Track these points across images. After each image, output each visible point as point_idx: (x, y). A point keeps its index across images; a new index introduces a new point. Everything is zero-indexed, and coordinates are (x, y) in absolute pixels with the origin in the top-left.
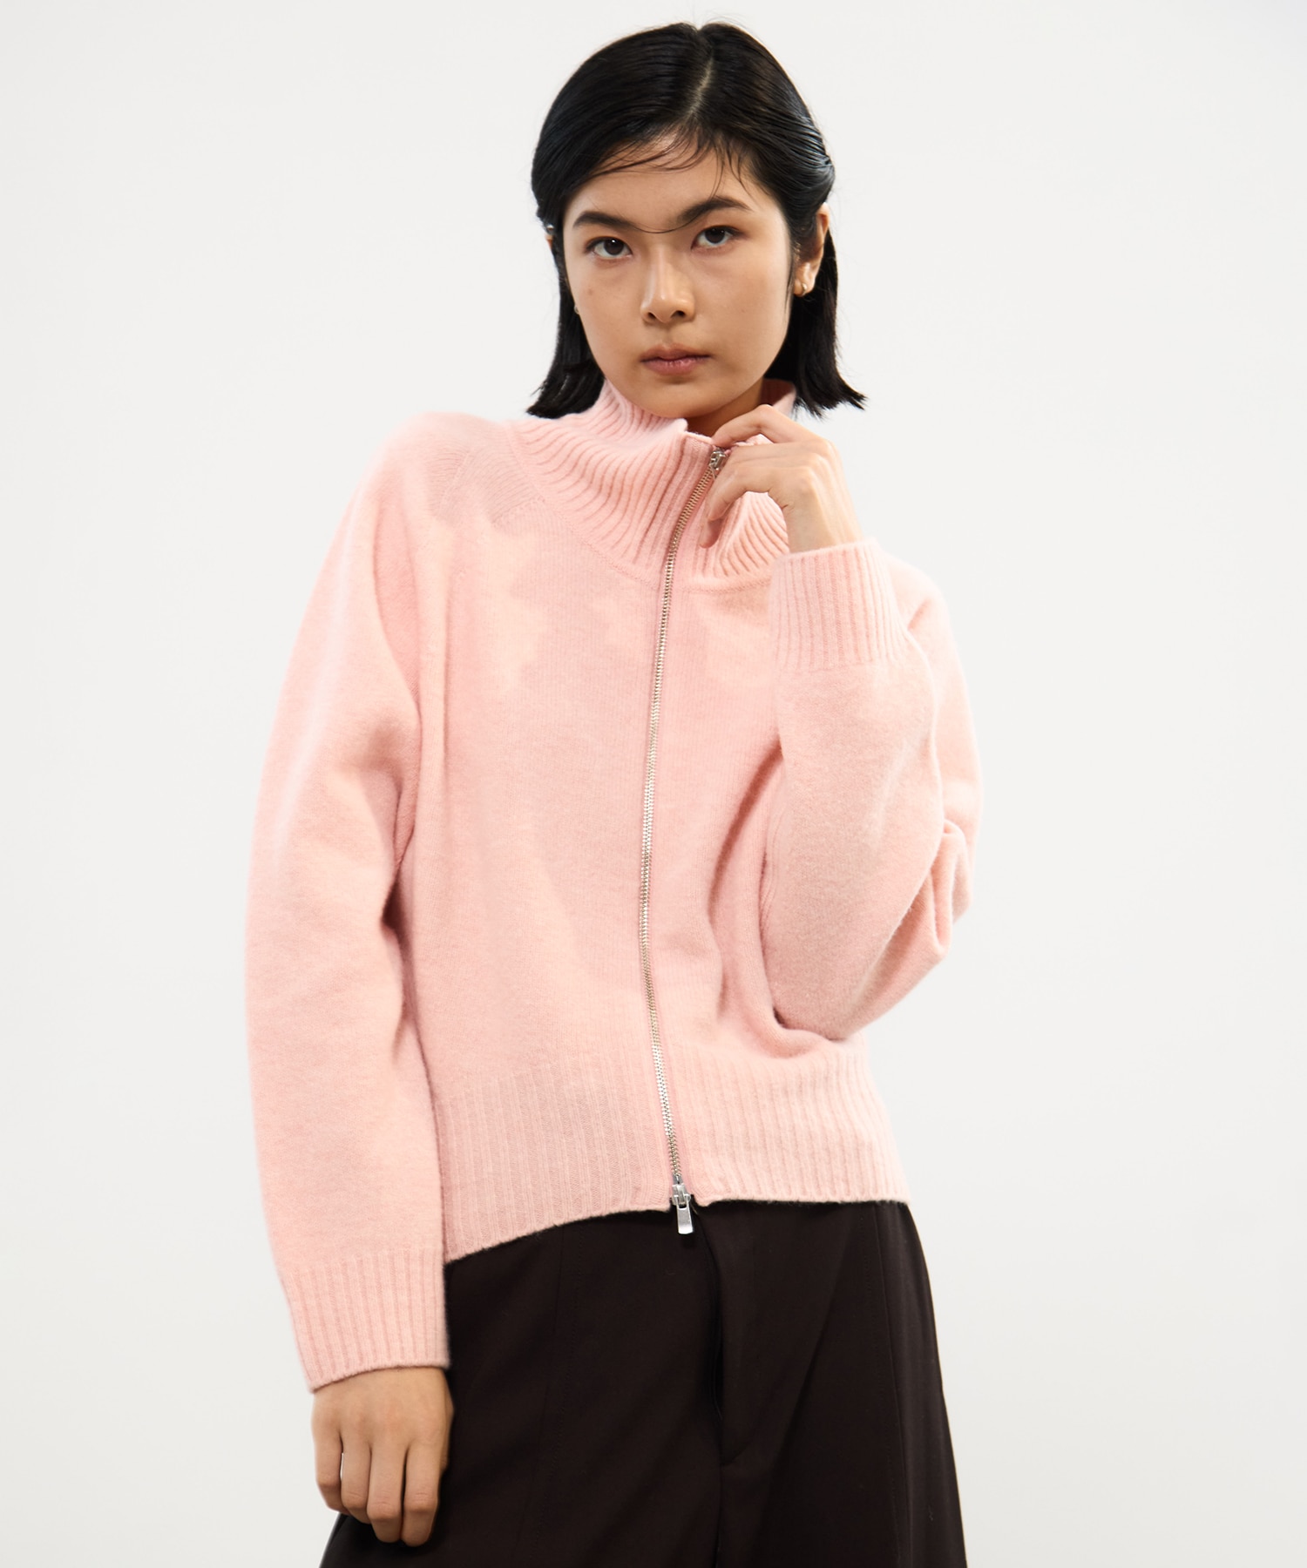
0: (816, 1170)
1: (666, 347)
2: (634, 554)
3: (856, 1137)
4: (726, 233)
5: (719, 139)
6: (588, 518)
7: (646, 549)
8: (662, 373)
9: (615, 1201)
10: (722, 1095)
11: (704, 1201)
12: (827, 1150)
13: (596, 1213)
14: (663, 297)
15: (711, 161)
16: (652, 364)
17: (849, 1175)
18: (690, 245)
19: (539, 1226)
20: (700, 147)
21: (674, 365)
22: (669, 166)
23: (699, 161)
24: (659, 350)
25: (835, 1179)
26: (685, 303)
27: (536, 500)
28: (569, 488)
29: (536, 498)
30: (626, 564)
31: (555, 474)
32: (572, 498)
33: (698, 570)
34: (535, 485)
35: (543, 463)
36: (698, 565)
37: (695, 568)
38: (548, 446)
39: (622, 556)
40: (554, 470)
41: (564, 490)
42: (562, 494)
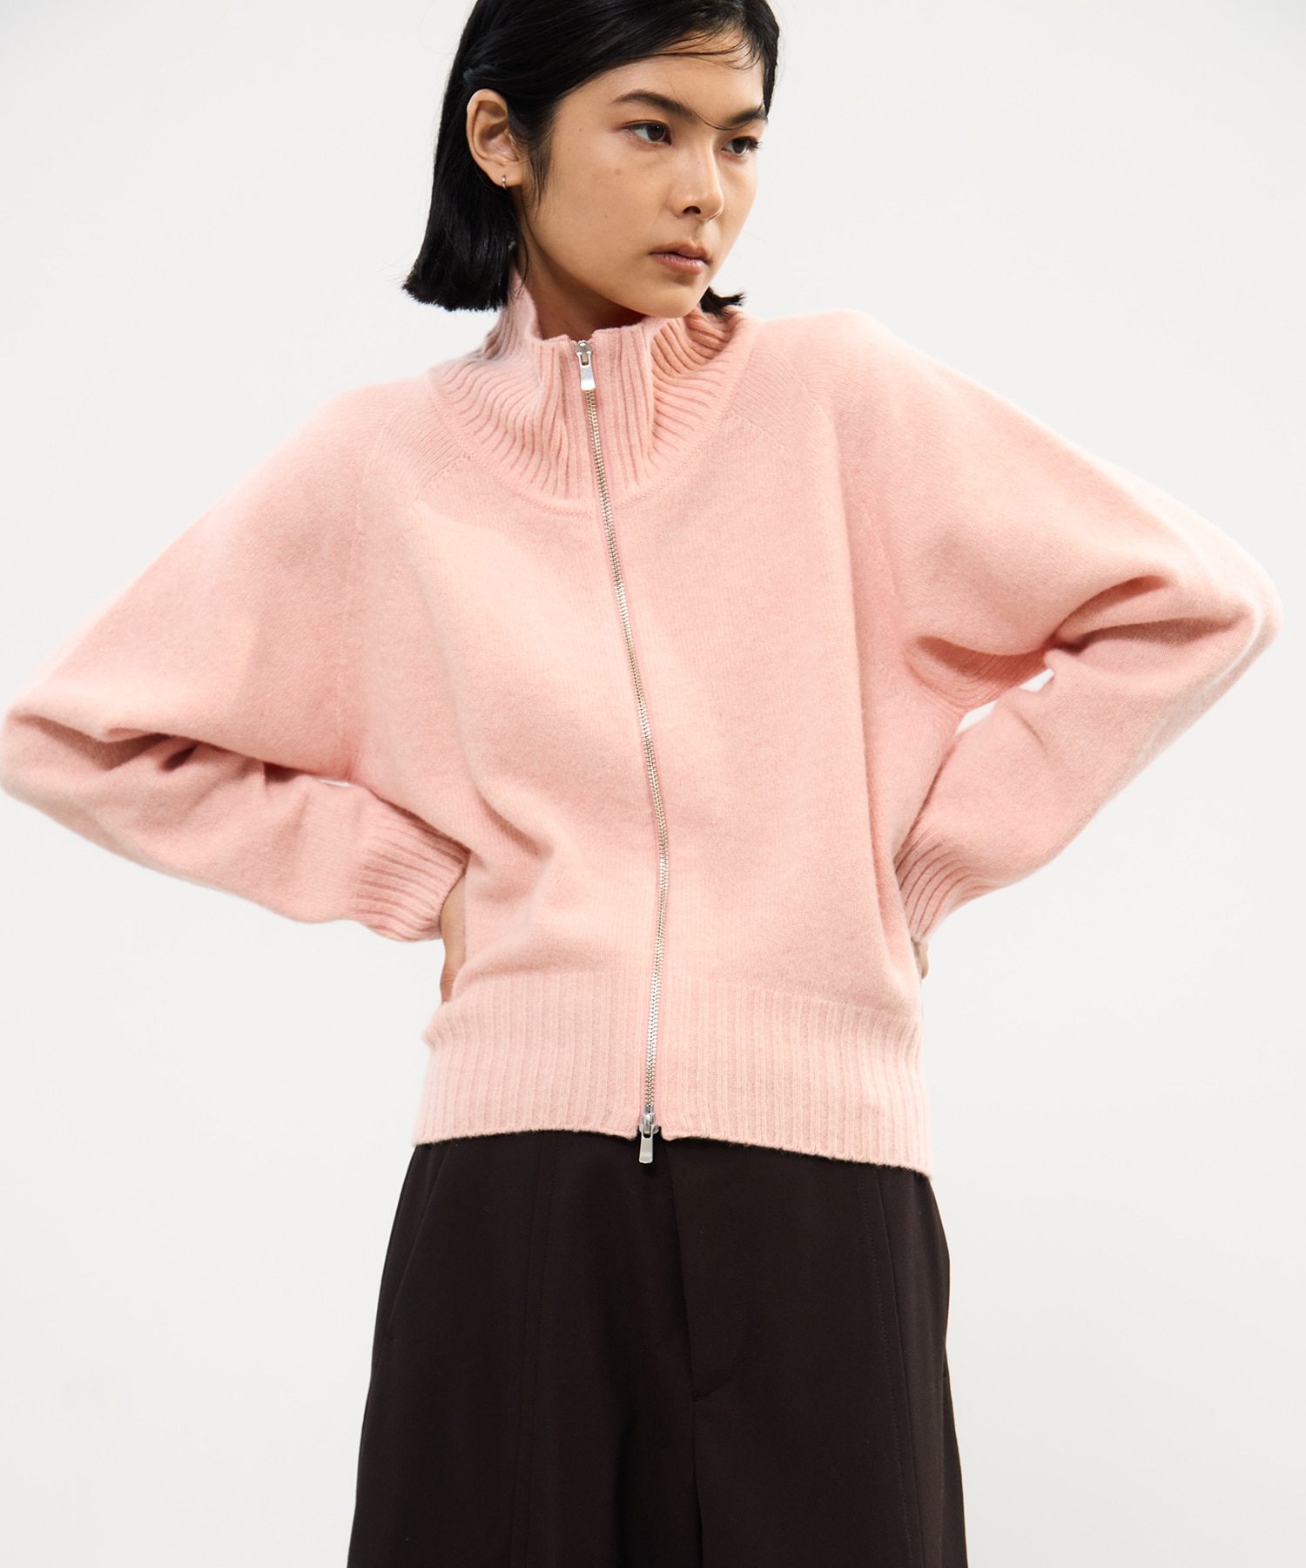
0: (809, 1122)
2: (564, 489)
3: (861, 1097)
7: (573, 479)
9: (587, 1119)
10: (715, 1033)
11: (668, 1135)
12: (826, 1104)
13: (568, 1127)
17: (846, 1133)
18: (720, 148)
19: (518, 1128)
25: (829, 1136)
27: (462, 458)
28: (491, 435)
29: (462, 456)
30: (560, 502)
31: (478, 421)
32: (496, 445)
33: (629, 479)
34: (459, 442)
35: (465, 411)
36: (628, 475)
37: (626, 480)
38: (469, 393)
39: (553, 494)
40: (477, 417)
41: (488, 438)
42: (486, 444)
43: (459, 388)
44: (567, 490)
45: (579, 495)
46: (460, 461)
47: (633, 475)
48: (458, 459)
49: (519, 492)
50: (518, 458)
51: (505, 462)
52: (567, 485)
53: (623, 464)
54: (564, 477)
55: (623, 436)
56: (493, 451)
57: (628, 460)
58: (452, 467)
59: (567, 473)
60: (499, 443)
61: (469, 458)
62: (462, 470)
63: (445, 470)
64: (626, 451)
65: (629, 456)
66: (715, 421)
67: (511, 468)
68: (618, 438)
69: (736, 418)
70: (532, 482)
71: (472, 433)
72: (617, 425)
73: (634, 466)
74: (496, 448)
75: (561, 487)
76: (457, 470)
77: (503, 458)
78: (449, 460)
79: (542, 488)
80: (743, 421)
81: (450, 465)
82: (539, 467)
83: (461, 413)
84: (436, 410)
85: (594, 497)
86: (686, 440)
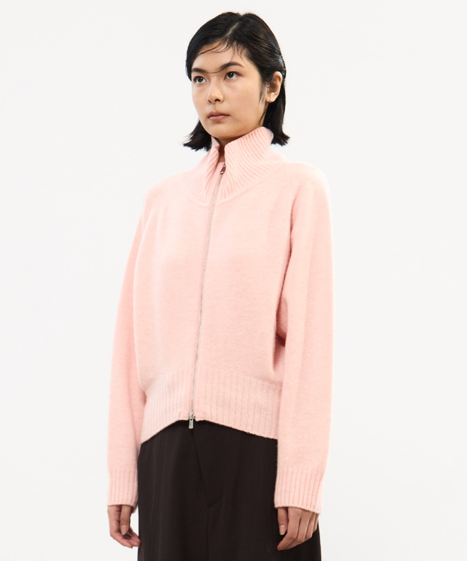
1: (214, 111)
4: (234, 74)
5: (235, 43)
8: (213, 120)
14: (213, 95)
15: (231, 50)
16: (211, 118)
18: (224, 78)
20: (227, 46)
21: (217, 117)
22: (217, 51)
23: (227, 50)
24: (211, 113)
26: (221, 97)
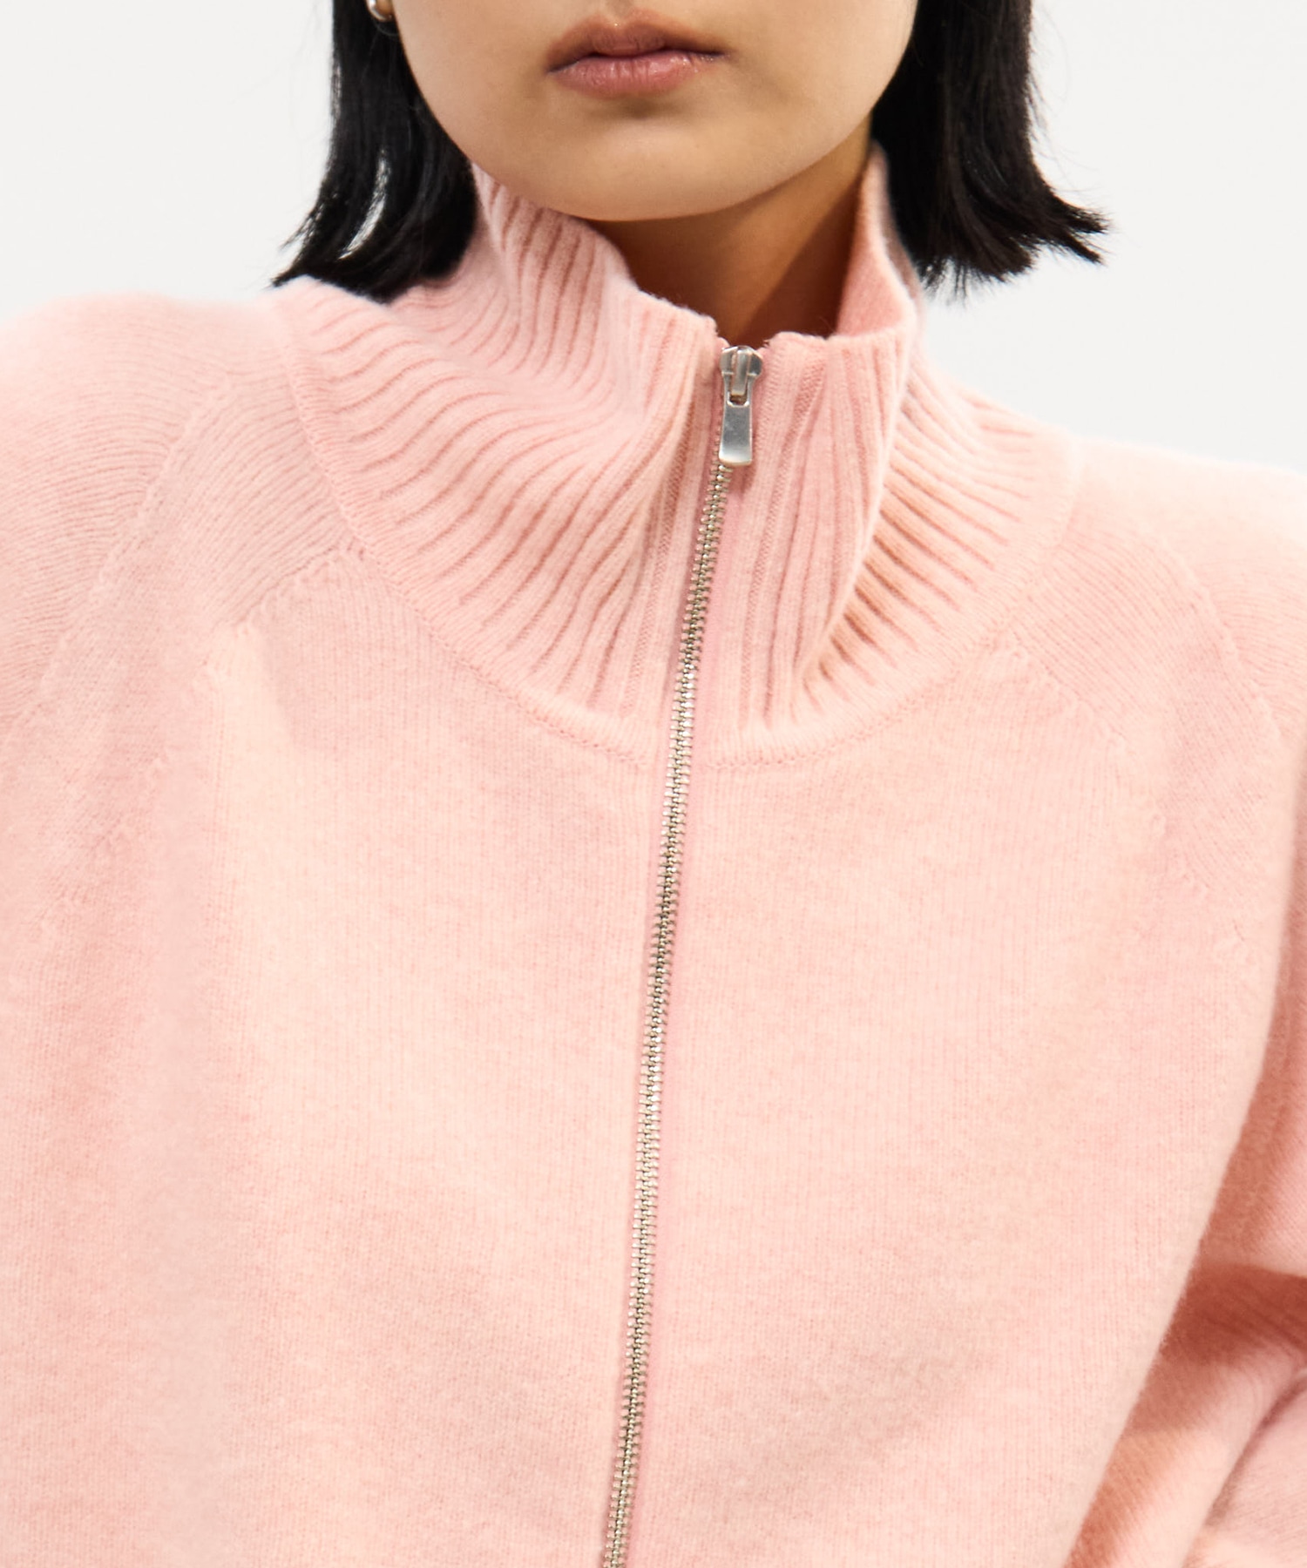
1: (615, 21)
2: (590, 683)
6: (470, 595)
7: (620, 667)
8: (602, 92)
16: (576, 71)
21: (632, 69)
24: (594, 28)
27: (342, 552)
28: (424, 509)
29: (343, 545)
30: (571, 710)
31: (394, 466)
32: (431, 537)
33: (752, 710)
34: (343, 508)
35: (365, 436)
36: (752, 697)
37: (744, 708)
38: (382, 390)
39: (560, 689)
40: (392, 457)
41: (413, 515)
42: (406, 529)
43: (357, 373)
44: (597, 690)
45: (625, 709)
46: (337, 560)
47: (762, 704)
48: (332, 555)
49: (475, 662)
50: (483, 583)
51: (448, 582)
52: (601, 677)
53: (745, 669)
54: (601, 656)
55: (764, 599)
56: (422, 549)
57: (758, 664)
58: (317, 572)
59: (610, 648)
60: (441, 535)
61: (361, 552)
62: (338, 582)
63: (297, 578)
64: (759, 640)
65: (764, 655)
66: (970, 647)
67: (462, 602)
68: (751, 604)
69: (1017, 654)
70: (509, 647)
71: (376, 493)
72: (757, 572)
73: (769, 683)
74: (431, 544)
75: (585, 677)
76: (326, 580)
77: (445, 574)
78: (312, 552)
79: (534, 669)
80: (1030, 665)
81: (312, 567)
82: (536, 618)
83: (352, 440)
84: (297, 420)
85: (658, 724)
86: (894, 665)
